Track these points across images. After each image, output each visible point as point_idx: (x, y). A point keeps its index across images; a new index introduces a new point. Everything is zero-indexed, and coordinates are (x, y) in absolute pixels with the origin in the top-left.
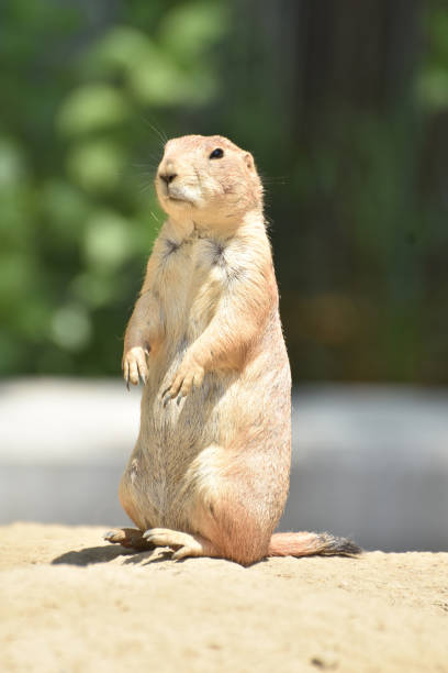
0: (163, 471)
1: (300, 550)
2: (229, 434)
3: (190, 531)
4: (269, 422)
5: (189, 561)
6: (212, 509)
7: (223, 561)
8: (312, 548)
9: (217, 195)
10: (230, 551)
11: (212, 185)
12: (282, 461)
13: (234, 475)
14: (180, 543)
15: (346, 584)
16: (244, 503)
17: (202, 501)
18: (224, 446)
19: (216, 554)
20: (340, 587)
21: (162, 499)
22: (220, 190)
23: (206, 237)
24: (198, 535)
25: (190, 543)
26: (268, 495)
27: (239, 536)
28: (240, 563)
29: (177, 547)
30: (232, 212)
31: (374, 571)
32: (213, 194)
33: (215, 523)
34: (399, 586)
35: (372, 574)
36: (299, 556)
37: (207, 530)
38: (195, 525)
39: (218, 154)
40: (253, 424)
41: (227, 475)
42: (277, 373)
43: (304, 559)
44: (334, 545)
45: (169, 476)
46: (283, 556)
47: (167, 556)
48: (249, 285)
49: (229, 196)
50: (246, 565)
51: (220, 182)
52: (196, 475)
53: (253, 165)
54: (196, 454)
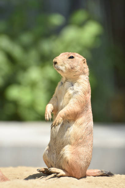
0: (55, 151)
1: (95, 175)
2: (73, 141)
3: (62, 169)
4: (85, 138)
5: (61, 178)
6: (68, 163)
7: (72, 178)
8: (99, 174)
9: (69, 69)
10: (74, 175)
11: (68, 66)
12: (89, 149)
13: (74, 154)
14: (59, 172)
15: (107, 184)
16: (77, 162)
17: (65, 160)
18: (72, 145)
19: (69, 175)
20: (105, 185)
21: (55, 159)
22: (70, 68)
23: (69, 81)
24: (64, 170)
25: (62, 172)
26: (84, 159)
27: (76, 171)
28: (77, 178)
29: (58, 173)
30: (74, 75)
31: (116, 180)
32: (68, 68)
33: (69, 167)
34: (123, 184)
35: (116, 181)
36: (95, 176)
37: (66, 169)
38: (63, 167)
39: (72, 57)
40: (80, 139)
41: (72, 153)
42: (87, 124)
43: (96, 177)
44: (105, 173)
45: (56, 152)
46: (90, 176)
47: (55, 176)
48: (79, 96)
49: (73, 70)
50: (78, 179)
51: (70, 65)
52: (63, 153)
53: (86, 62)
54: (64, 147)
